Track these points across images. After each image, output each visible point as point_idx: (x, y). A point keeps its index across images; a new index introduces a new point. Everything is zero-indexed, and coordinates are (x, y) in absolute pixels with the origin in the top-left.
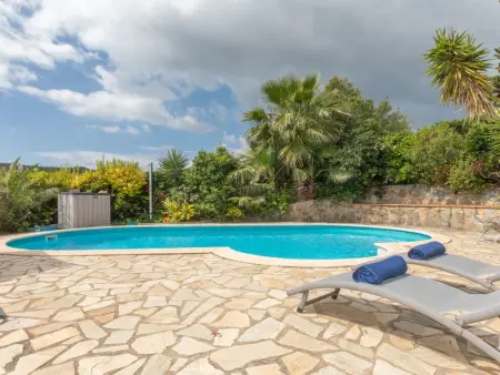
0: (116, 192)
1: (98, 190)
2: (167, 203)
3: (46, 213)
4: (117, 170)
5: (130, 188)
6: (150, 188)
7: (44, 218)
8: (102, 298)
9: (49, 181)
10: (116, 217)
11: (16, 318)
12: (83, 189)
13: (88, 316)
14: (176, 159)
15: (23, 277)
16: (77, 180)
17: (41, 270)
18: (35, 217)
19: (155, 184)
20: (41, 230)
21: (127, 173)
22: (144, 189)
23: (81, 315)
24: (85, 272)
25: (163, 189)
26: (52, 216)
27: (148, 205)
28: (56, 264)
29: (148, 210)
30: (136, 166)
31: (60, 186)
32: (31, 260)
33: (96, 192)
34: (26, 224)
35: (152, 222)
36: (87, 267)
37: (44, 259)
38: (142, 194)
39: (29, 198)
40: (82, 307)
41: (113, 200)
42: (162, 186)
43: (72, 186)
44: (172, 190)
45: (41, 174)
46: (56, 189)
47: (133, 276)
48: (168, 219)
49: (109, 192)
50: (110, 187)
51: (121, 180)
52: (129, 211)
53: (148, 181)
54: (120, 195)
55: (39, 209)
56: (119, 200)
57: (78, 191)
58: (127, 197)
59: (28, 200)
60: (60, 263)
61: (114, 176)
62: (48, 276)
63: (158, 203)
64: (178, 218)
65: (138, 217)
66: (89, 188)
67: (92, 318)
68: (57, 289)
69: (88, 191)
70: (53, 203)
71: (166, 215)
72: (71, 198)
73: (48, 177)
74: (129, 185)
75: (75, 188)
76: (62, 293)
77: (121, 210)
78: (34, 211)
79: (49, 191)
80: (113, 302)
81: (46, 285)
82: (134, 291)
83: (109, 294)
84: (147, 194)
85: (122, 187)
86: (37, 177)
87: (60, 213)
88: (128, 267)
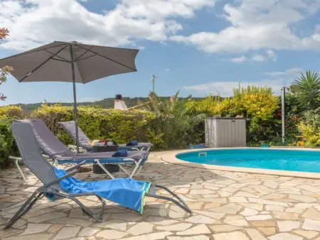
0: (250, 116)
1: (235, 115)
2: (302, 127)
3: (196, 134)
4: (252, 96)
5: (264, 113)
6: (283, 113)
7: (195, 138)
8: (259, 211)
9: (199, 109)
10: (251, 139)
11: (198, 214)
12: (223, 114)
13: (251, 225)
14: (310, 81)
15: (194, 183)
16: (218, 107)
17: (204, 180)
18: (190, 137)
19: (288, 108)
20: (194, 148)
21: (261, 98)
22: (277, 114)
23: (245, 224)
24: (238, 186)
25: (297, 113)
26: (201, 137)
27: (281, 128)
28: (214, 176)
29: (280, 133)
30: (269, 91)
31: (206, 112)
32: (195, 170)
33: (234, 116)
34: (184, 142)
35: (284, 145)
36: (238, 182)
37: (204, 171)
38: (274, 118)
39: (186, 123)
40: (244, 217)
41: (248, 124)
42: (295, 109)
43: (215, 111)
44: (307, 114)
45: (192, 103)
46: (204, 115)
47: (282, 196)
48: (302, 143)
49: (245, 116)
50: (245, 112)
51: (255, 105)
52: (262, 133)
53: (280, 105)
54: (254, 119)
55: (193, 131)
56: (253, 124)
57: (220, 116)
58: (260, 121)
59: (185, 123)
60: (216, 175)
61: (249, 102)
62: (210, 185)
63: (291, 127)
64: (313, 142)
65: (271, 140)
66: (228, 113)
67: (255, 228)
68: (220, 197)
69: (228, 116)
70: (201, 126)
71: (300, 139)
72: (215, 122)
73: (197, 105)
74: (263, 109)
75: (217, 113)
76: (224, 201)
77: (255, 133)
78: (189, 132)
79: (199, 116)
80: (269, 217)
81: (210, 192)
82: (287, 211)
83: (264, 210)
84: (280, 118)
85: (255, 111)
86: (189, 106)
87: (206, 135)
88: (275, 187)
